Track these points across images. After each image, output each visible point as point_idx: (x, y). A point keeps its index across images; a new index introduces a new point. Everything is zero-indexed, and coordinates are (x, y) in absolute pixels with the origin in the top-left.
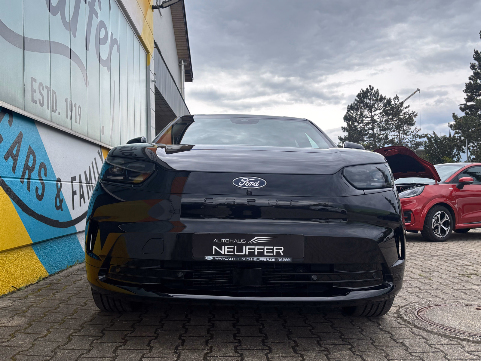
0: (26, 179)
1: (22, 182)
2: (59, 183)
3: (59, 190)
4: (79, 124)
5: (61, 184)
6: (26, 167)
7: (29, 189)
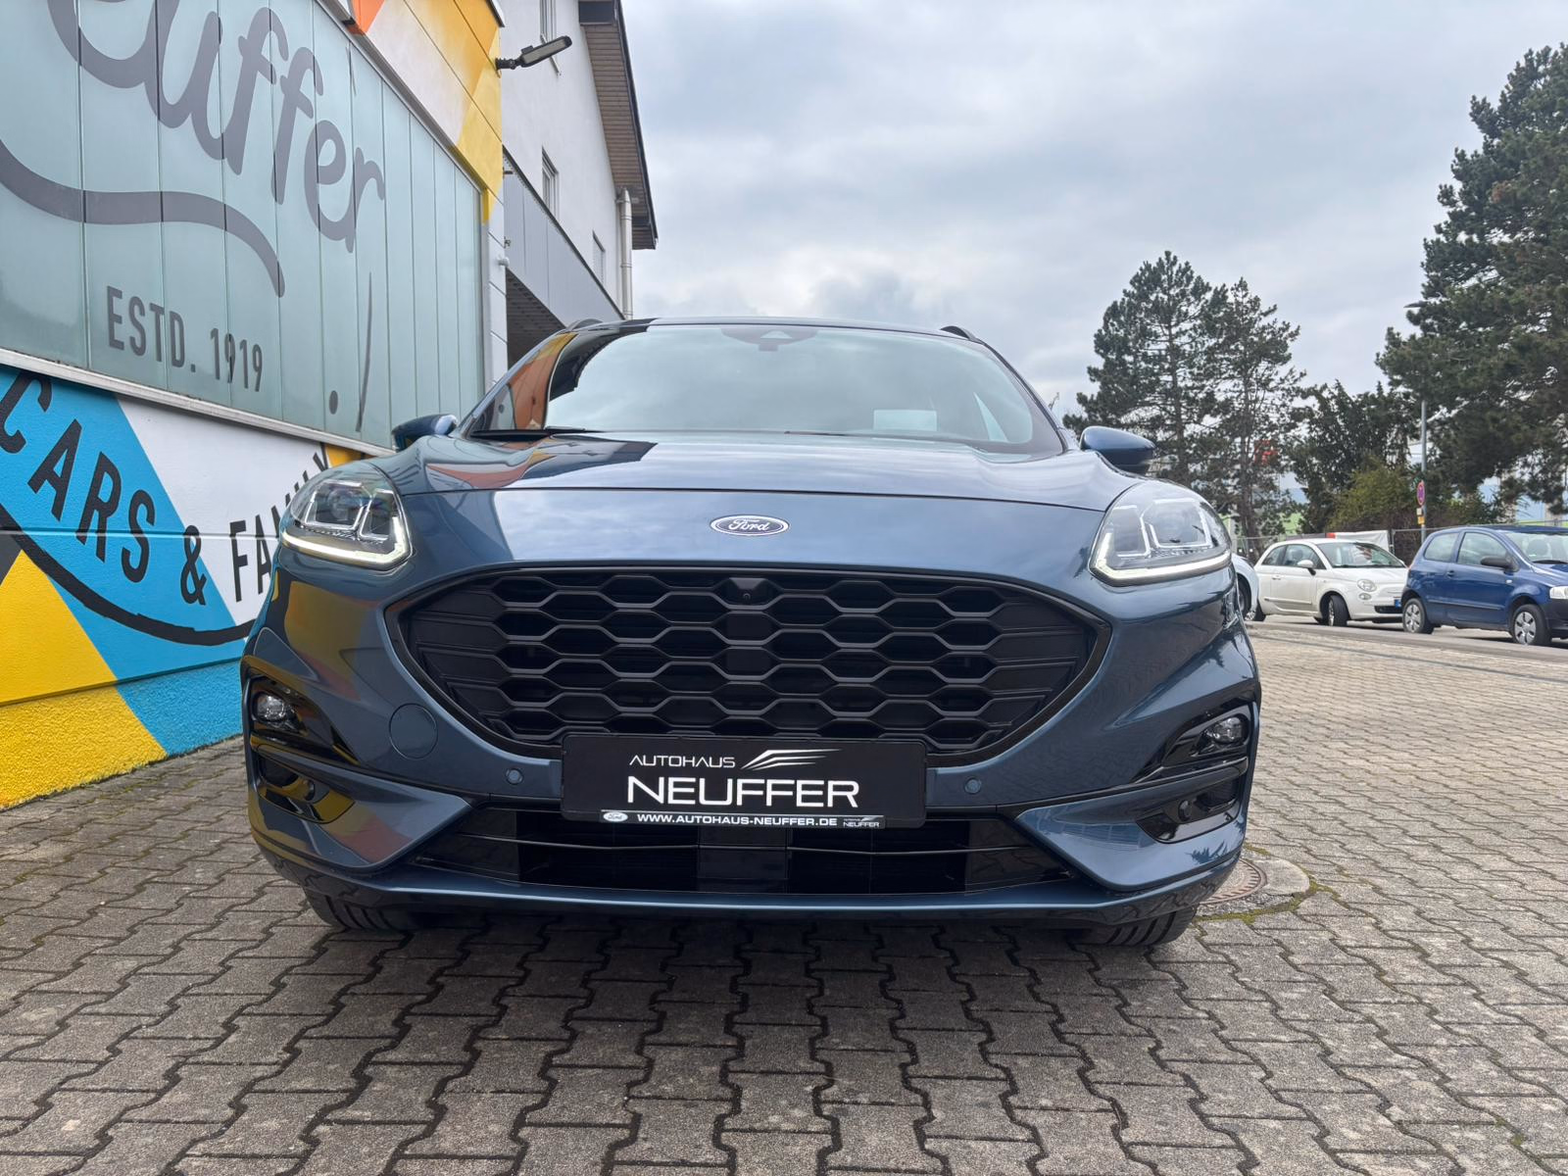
0: (92, 531)
1: (83, 540)
2: (193, 539)
3: (193, 555)
4: (257, 390)
5: (199, 542)
6: (93, 502)
7: (101, 553)
